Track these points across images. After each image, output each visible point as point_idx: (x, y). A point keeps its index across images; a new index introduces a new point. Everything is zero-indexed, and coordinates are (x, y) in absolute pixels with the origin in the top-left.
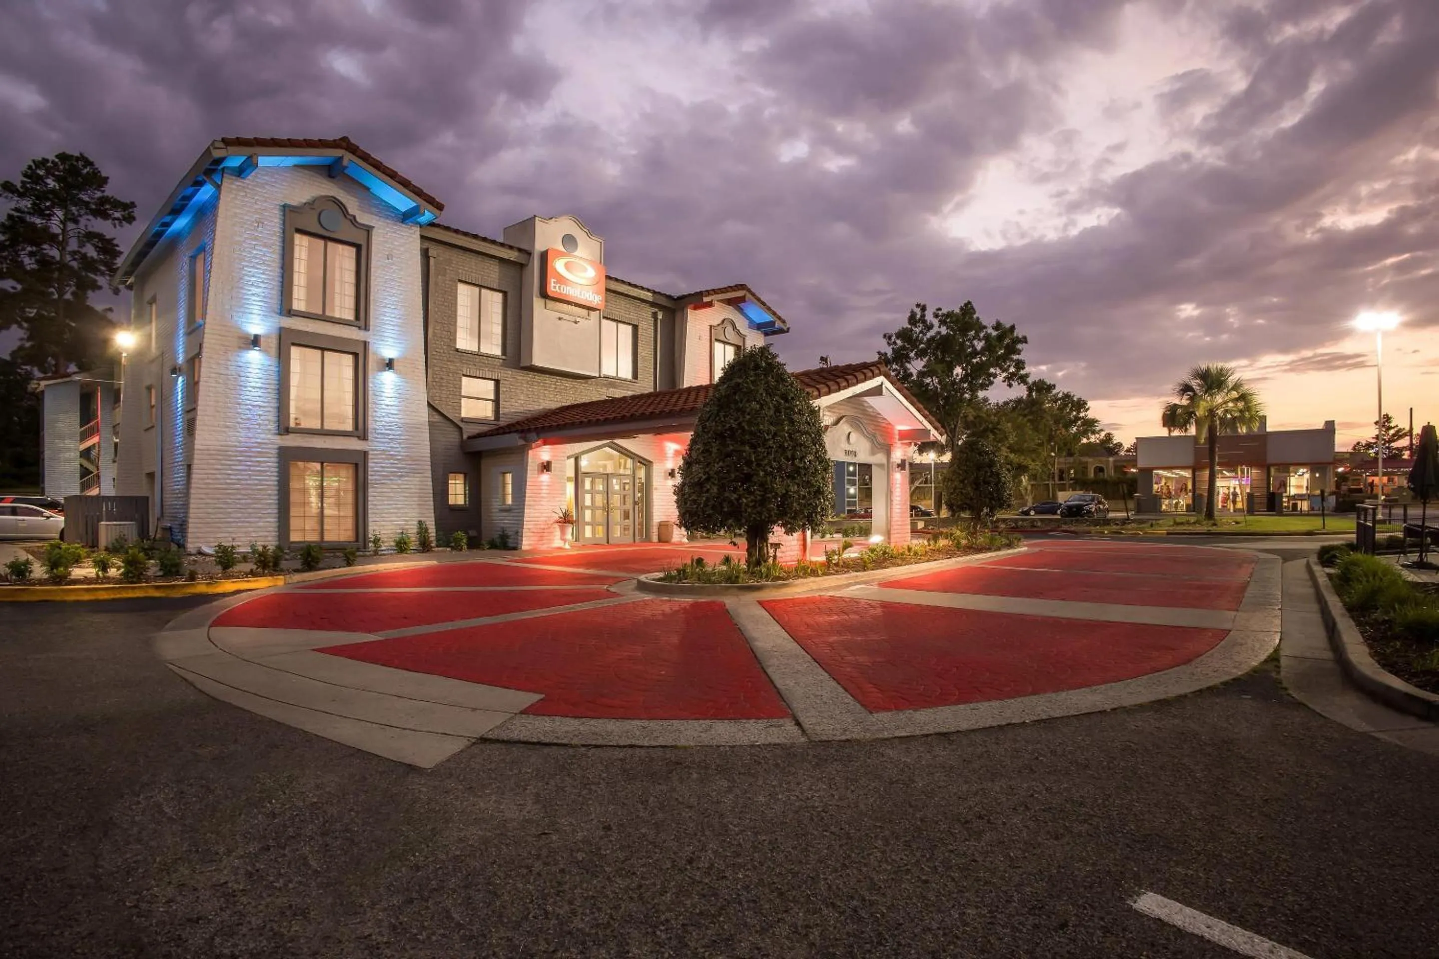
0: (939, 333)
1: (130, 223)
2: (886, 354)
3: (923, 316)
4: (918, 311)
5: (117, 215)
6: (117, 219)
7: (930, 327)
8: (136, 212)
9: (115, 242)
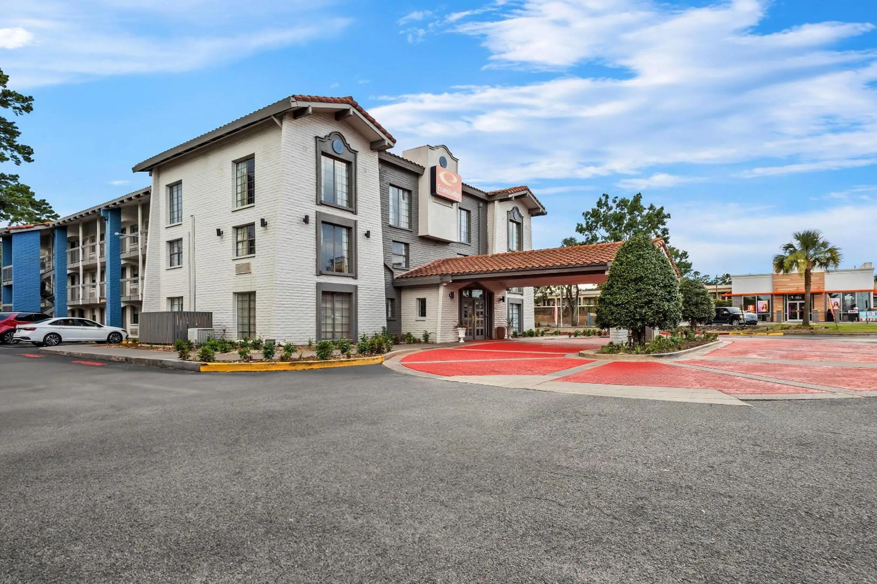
0: (615, 212)
1: (28, 112)
2: (582, 225)
3: (606, 201)
4: (604, 199)
5: (18, 105)
6: (18, 108)
7: (611, 208)
8: (34, 104)
9: (15, 125)
